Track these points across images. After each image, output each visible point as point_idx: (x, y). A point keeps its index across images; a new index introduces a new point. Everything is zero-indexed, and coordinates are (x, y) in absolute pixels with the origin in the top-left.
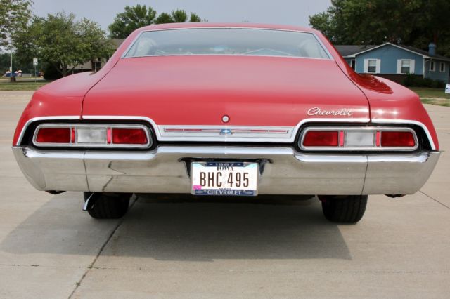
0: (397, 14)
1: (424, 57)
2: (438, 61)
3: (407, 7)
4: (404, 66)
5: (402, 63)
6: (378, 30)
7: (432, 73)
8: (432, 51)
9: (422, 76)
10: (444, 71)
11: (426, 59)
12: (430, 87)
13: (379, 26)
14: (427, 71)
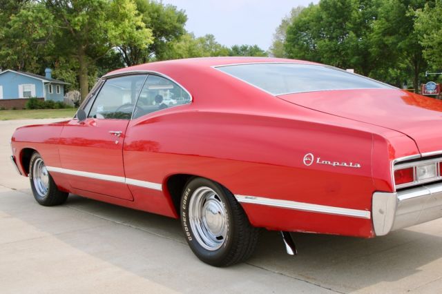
0: (25, 42)
1: (44, 81)
2: (54, 84)
3: (33, 36)
4: (25, 91)
5: (24, 89)
6: (8, 58)
7: (51, 95)
8: (48, 75)
9: (43, 99)
10: (60, 93)
11: (45, 83)
12: (53, 108)
13: (8, 54)
14: (47, 94)
